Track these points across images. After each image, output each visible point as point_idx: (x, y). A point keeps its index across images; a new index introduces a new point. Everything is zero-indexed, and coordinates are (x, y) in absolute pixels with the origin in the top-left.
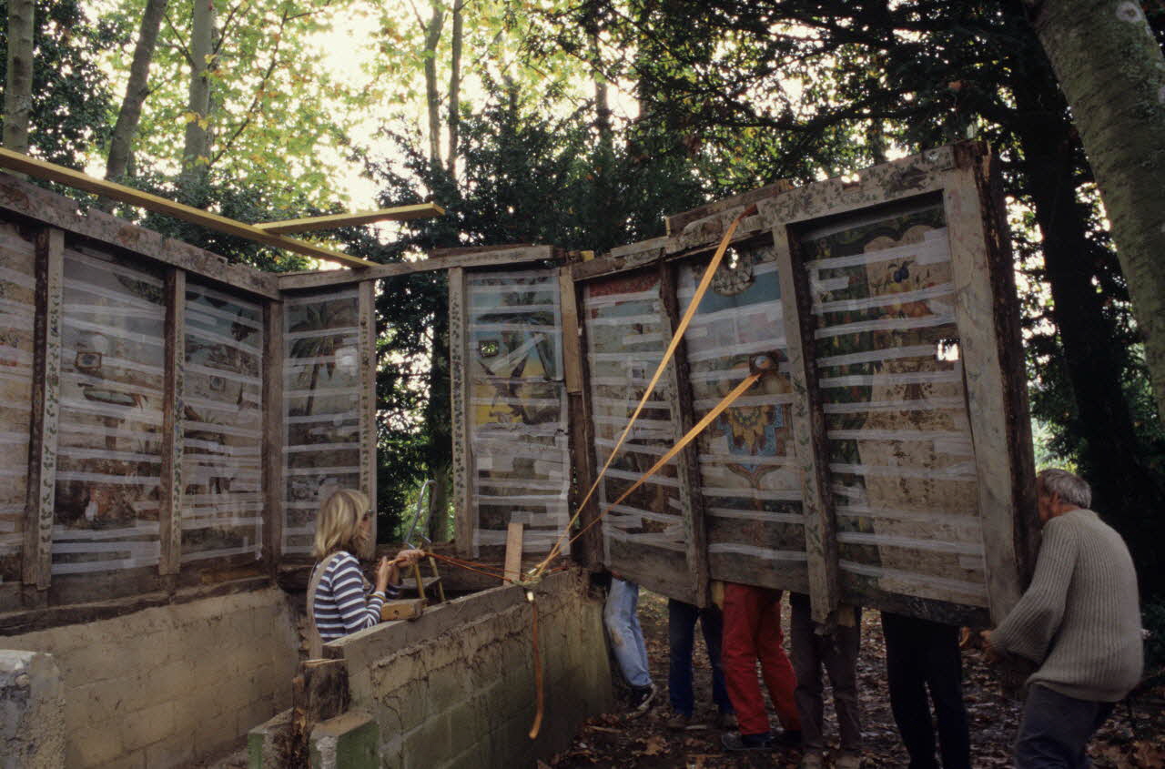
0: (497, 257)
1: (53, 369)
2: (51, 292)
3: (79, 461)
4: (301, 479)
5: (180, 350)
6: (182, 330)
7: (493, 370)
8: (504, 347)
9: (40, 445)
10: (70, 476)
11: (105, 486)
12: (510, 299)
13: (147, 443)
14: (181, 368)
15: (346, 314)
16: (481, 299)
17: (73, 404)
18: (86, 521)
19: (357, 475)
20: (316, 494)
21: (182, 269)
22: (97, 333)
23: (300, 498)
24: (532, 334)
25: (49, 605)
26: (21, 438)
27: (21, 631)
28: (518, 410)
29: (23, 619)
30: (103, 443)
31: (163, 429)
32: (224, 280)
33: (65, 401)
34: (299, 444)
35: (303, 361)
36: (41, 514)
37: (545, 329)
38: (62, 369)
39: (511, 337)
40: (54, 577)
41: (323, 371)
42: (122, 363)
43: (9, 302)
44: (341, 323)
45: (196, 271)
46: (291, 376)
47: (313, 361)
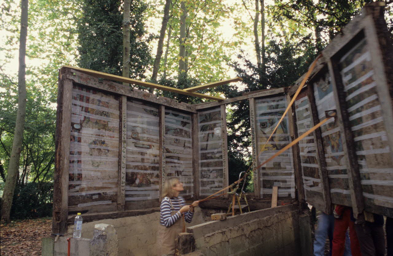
0: (265, 93)
1: (124, 138)
2: (123, 115)
3: (133, 166)
4: (205, 171)
5: (163, 131)
6: (164, 124)
7: (265, 132)
8: (269, 124)
9: (121, 161)
10: (130, 171)
11: (141, 174)
12: (271, 107)
13: (154, 160)
14: (164, 136)
15: (217, 116)
16: (261, 108)
17: (131, 149)
18: (136, 184)
19: (222, 170)
20: (210, 176)
21: (163, 105)
22: (138, 127)
23: (205, 178)
24: (279, 119)
25: (125, 210)
26: (116, 159)
27: (116, 218)
28: (274, 146)
29: (117, 214)
30: (141, 161)
31: (159, 156)
32: (178, 108)
33: (129, 148)
34: (204, 159)
35: (204, 132)
36: (121, 182)
38: (127, 138)
39: (271, 121)
40: (126, 202)
41: (210, 135)
42: (146, 136)
43: (112, 119)
44: (216, 119)
45: (168, 105)
46: (201, 137)
47: (207, 132)
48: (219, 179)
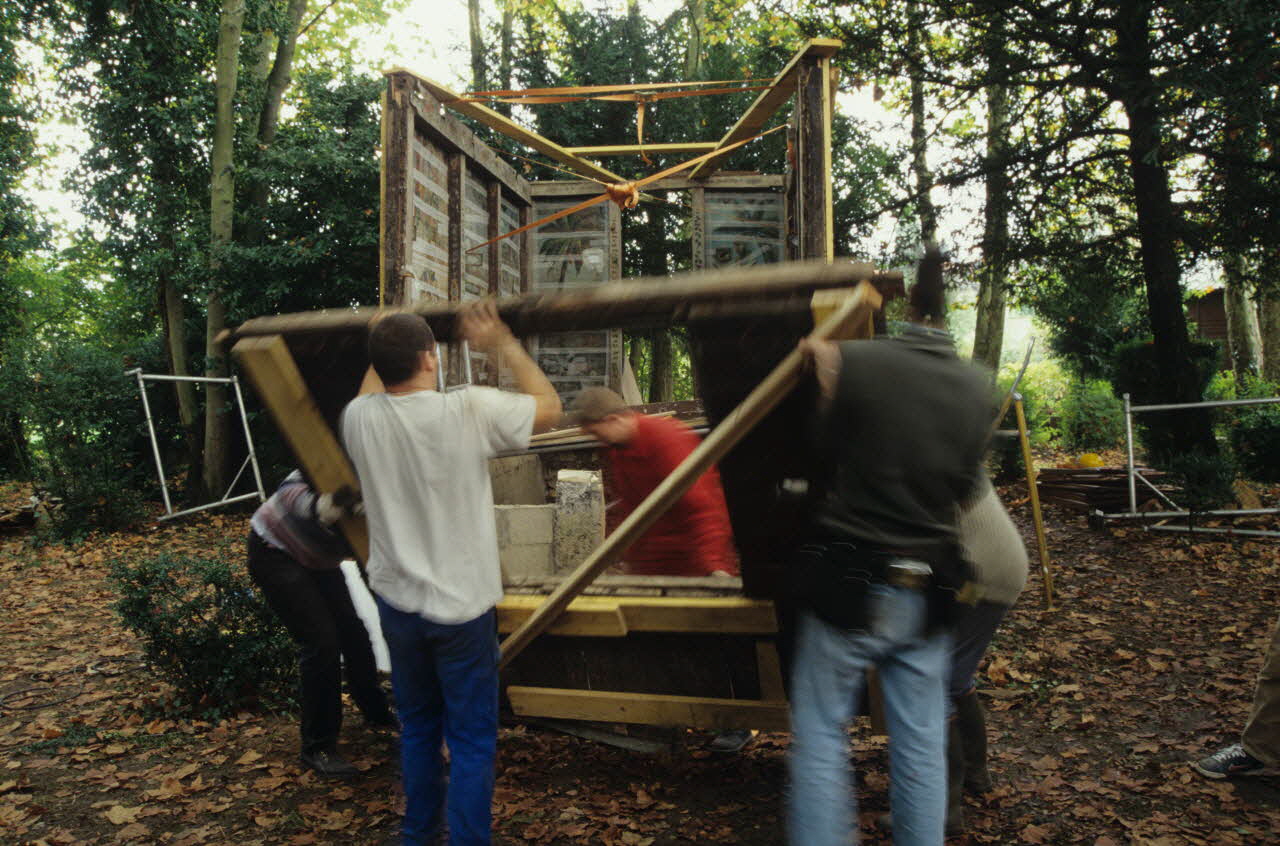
0: (738, 181)
4: (551, 357)
8: (735, 255)
12: (742, 215)
15: (593, 220)
16: (716, 215)
19: (604, 355)
20: (566, 370)
21: (500, 182)
24: (760, 245)
35: (551, 258)
37: (771, 241)
39: (742, 246)
41: (571, 267)
44: (589, 227)
45: (506, 184)
46: (541, 270)
47: (562, 258)
48: (594, 376)
